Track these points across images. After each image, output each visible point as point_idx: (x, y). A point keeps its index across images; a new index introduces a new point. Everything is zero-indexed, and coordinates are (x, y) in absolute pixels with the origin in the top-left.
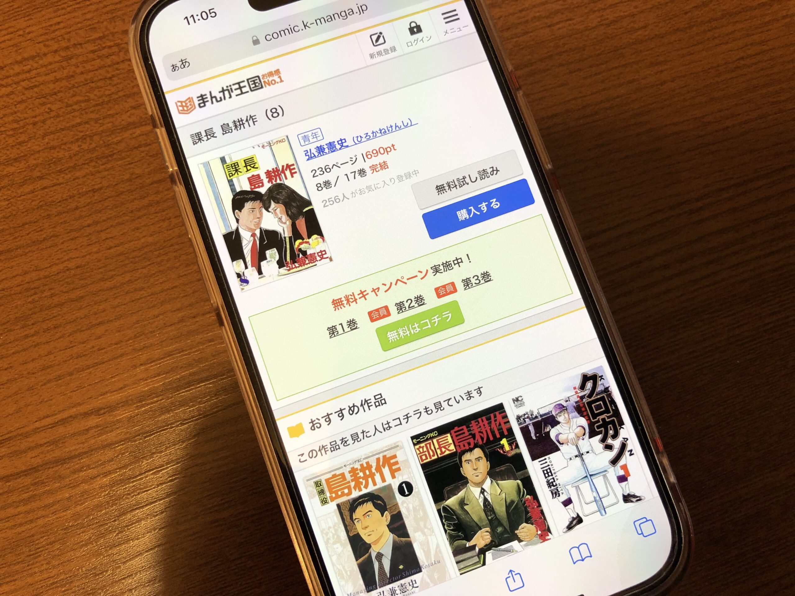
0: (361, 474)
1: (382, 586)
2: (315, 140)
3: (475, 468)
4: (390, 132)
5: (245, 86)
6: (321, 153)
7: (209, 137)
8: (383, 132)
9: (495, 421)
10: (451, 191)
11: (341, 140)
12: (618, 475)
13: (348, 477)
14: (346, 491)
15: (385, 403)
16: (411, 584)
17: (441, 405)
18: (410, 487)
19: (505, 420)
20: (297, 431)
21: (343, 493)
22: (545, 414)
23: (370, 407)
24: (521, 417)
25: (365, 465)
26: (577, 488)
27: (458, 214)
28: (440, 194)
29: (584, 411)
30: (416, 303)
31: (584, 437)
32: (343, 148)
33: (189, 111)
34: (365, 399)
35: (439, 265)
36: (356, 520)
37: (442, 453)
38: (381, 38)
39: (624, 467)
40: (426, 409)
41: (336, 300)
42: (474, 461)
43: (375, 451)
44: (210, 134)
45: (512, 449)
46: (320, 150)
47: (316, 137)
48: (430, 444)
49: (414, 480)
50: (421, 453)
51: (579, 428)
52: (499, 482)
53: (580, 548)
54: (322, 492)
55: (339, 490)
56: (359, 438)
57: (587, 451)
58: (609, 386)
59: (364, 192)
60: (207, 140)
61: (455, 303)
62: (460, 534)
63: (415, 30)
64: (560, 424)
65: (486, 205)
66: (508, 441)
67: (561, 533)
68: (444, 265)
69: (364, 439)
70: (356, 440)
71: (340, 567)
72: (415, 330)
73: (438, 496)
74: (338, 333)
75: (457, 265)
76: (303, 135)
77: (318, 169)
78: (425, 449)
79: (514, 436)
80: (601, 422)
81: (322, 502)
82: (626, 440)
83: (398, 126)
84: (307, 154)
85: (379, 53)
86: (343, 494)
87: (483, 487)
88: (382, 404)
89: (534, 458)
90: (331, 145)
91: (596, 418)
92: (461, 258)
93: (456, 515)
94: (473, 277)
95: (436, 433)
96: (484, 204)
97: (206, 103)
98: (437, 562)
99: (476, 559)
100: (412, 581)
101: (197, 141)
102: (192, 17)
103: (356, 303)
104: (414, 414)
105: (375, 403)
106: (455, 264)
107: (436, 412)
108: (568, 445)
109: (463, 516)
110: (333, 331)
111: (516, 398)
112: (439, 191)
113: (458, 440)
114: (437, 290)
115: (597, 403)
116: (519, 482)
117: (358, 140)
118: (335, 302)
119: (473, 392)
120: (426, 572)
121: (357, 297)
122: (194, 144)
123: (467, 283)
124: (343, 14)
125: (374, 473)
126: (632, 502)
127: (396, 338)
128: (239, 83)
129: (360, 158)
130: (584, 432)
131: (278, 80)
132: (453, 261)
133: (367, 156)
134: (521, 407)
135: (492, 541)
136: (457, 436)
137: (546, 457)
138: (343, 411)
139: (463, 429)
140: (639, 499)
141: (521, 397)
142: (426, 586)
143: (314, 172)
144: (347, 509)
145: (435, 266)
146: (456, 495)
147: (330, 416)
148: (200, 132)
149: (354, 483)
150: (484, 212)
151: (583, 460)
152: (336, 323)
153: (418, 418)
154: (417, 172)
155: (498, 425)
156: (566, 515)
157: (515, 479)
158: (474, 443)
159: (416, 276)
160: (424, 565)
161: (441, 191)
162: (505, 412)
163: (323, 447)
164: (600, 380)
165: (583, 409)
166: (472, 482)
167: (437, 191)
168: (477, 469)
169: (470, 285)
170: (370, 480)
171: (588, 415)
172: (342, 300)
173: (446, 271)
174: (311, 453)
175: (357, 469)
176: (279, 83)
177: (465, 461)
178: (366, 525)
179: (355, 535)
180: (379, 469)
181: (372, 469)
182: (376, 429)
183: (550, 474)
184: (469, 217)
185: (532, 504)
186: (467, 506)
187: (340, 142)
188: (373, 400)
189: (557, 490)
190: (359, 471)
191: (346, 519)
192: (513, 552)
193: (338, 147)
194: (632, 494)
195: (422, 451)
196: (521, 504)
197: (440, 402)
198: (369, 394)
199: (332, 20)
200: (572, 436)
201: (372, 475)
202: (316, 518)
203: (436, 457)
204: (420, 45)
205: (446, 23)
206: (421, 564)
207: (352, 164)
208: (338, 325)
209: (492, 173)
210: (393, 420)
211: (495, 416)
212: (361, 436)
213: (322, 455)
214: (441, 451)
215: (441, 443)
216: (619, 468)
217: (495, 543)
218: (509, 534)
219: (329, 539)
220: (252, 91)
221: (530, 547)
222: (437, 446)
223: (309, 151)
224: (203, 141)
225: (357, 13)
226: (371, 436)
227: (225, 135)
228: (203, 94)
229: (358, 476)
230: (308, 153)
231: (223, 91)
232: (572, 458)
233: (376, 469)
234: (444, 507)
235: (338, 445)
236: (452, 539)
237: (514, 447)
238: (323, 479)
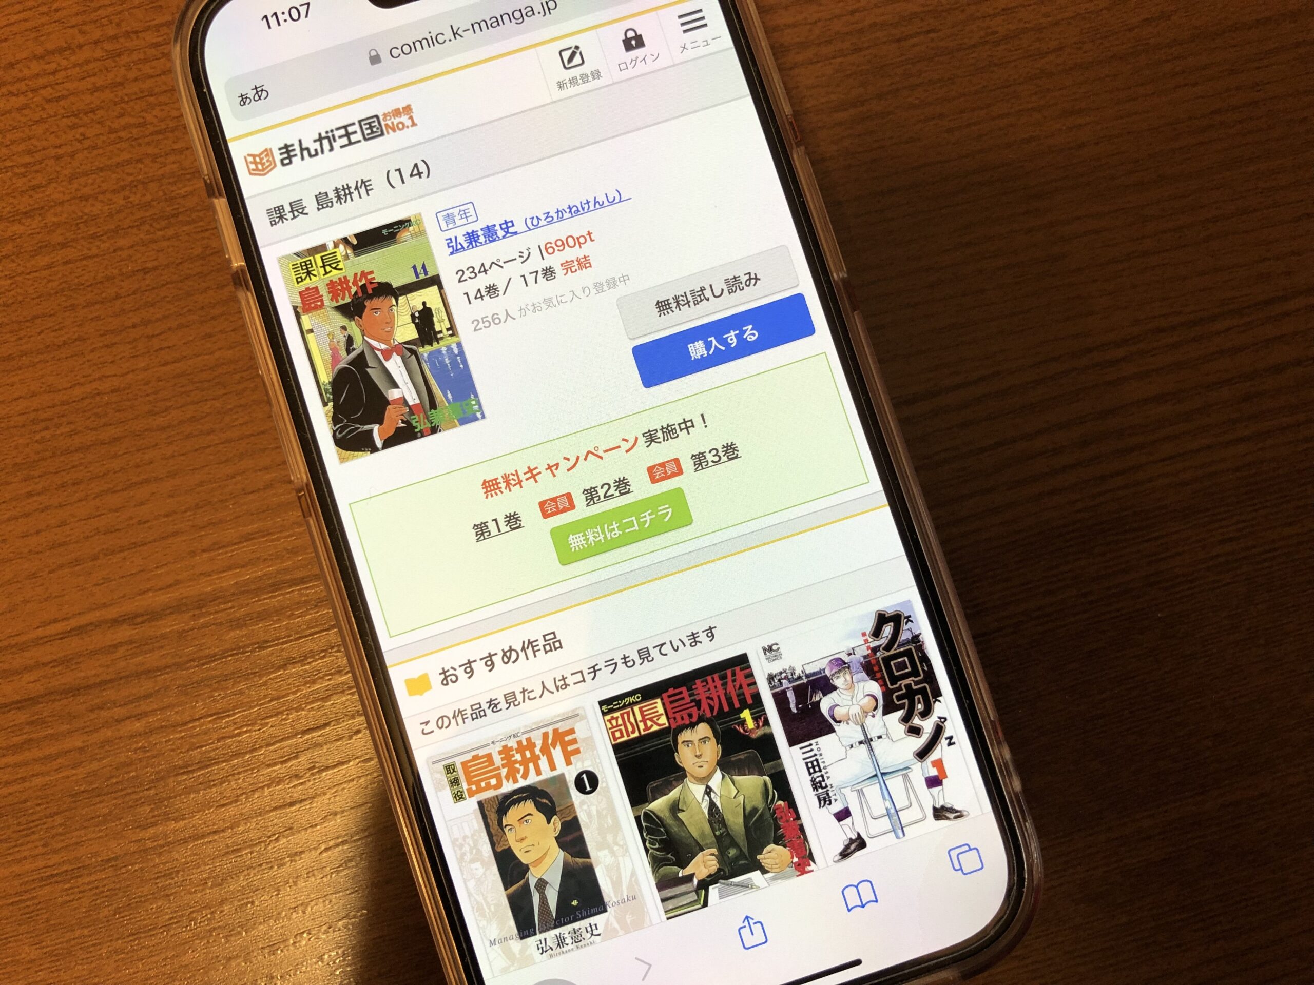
0: (518, 757)
1: (545, 931)
2: (464, 221)
3: (698, 753)
4: (586, 210)
5: (355, 132)
6: (474, 243)
7: (296, 214)
8: (574, 211)
9: (734, 681)
10: (680, 310)
11: (506, 223)
12: (927, 775)
13: (498, 760)
14: (493, 782)
15: (561, 647)
16: (589, 929)
17: (649, 653)
18: (594, 780)
19: (749, 681)
20: (419, 685)
21: (488, 784)
22: (814, 674)
23: (537, 653)
24: (775, 676)
25: (525, 743)
26: (860, 793)
27: (690, 349)
28: (662, 315)
29: (877, 672)
30: (616, 490)
31: (875, 713)
32: (508, 235)
33: (266, 171)
34: (529, 640)
35: (656, 430)
36: (508, 828)
37: (646, 728)
38: (578, 56)
39: (938, 764)
40: (625, 658)
41: (488, 482)
42: (696, 742)
43: (541, 721)
44: (297, 208)
45: (758, 727)
46: (472, 238)
47: (466, 217)
48: (628, 713)
49: (601, 769)
50: (613, 727)
51: (868, 698)
52: (736, 778)
53: (859, 887)
54: (455, 782)
55: (482, 780)
56: (516, 700)
57: (878, 735)
58: (920, 634)
59: (540, 309)
60: (292, 219)
61: (679, 492)
62: (669, 856)
63: (633, 42)
64: (838, 691)
65: (736, 335)
66: (752, 714)
67: (831, 863)
68: (664, 430)
69: (524, 701)
70: (512, 704)
71: (480, 899)
72: (613, 533)
73: (637, 796)
74: (490, 534)
75: (685, 430)
76: (445, 213)
77: (468, 269)
78: (620, 722)
79: (763, 706)
80: (904, 691)
81: (455, 797)
82: (943, 720)
83: (598, 202)
84: (450, 245)
85: (573, 81)
86: (488, 787)
87: (710, 784)
88: (556, 649)
89: (792, 742)
90: (489, 231)
91: (896, 684)
92: (691, 421)
93: (664, 826)
94: (710, 452)
95: (638, 698)
96: (733, 333)
97: (294, 159)
98: (631, 898)
99: (693, 896)
100: (591, 926)
101: (277, 220)
102: (274, 17)
103: (521, 487)
104: (606, 666)
105: (544, 646)
106: (681, 430)
107: (641, 664)
108: (848, 724)
109: (675, 829)
110: (481, 531)
111: (768, 646)
112: (660, 311)
113: (673, 708)
114: (650, 470)
115: (900, 660)
116: (767, 778)
117: (534, 223)
118: (487, 484)
119: (701, 634)
120: (613, 912)
121: (522, 477)
122: (272, 225)
123: (699, 460)
124: (517, 15)
125: (539, 755)
126: (947, 818)
127: (582, 545)
128: (345, 127)
129: (535, 253)
130: (875, 705)
131: (409, 123)
132: (679, 424)
133: (547, 249)
134: (777, 661)
135: (719, 870)
136: (671, 702)
137: (813, 742)
138: (494, 658)
139: (681, 693)
140: (959, 815)
141: (777, 644)
142: (611, 934)
143: (461, 273)
144: (493, 810)
145: (649, 431)
146: (666, 795)
147: (473, 665)
148: (282, 206)
149: (506, 769)
150: (733, 346)
151: (871, 749)
152: (488, 518)
153: (612, 673)
154: (626, 278)
155: (737, 686)
156: (840, 834)
157: (761, 774)
158: (699, 714)
159: (619, 447)
160: (611, 902)
161: (663, 310)
162: (749, 667)
163: (460, 712)
164: (906, 623)
165: (876, 669)
166: (693, 776)
167: (658, 310)
168: (701, 755)
169: (703, 464)
170: (531, 766)
171: (883, 678)
172: (498, 481)
173: (667, 440)
174: (440, 720)
175: (511, 749)
176: (410, 128)
177: (683, 742)
178: (523, 836)
179: (504, 850)
180: (546, 750)
181: (536, 749)
182: (544, 687)
183: (817, 769)
184: (708, 353)
185: (786, 815)
186: (683, 813)
187: (504, 226)
188: (541, 642)
189: (828, 794)
190: (514, 752)
191: (491, 824)
192: (752, 888)
193: (501, 233)
194: (949, 806)
195: (614, 724)
196: (767, 815)
197: (647, 648)
198: (535, 631)
199: (498, 24)
200: (855, 710)
201: (535, 759)
202: (446, 822)
203: (636, 734)
204: (641, 68)
205: (685, 31)
206: (606, 899)
207: (522, 263)
208: (490, 521)
209: (748, 283)
210: (572, 674)
211: (734, 674)
212: (520, 697)
213: (458, 725)
214: (645, 724)
215: (645, 713)
216: (930, 765)
217: (725, 872)
218: (746, 859)
219: (463, 855)
220: (365, 139)
221: (779, 881)
222: (639, 718)
223: (454, 240)
224: (287, 219)
225: (539, 13)
226: (535, 698)
227: (322, 211)
228: (289, 143)
229: (513, 759)
230: (451, 242)
231: (320, 139)
232: (854, 746)
233: (541, 750)
234: (646, 814)
235: (484, 710)
236: (656, 863)
237: (761, 724)
238: (458, 761)
